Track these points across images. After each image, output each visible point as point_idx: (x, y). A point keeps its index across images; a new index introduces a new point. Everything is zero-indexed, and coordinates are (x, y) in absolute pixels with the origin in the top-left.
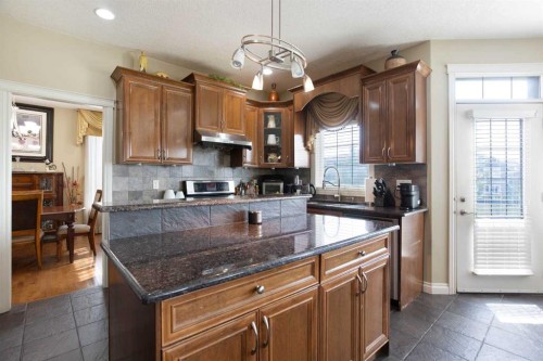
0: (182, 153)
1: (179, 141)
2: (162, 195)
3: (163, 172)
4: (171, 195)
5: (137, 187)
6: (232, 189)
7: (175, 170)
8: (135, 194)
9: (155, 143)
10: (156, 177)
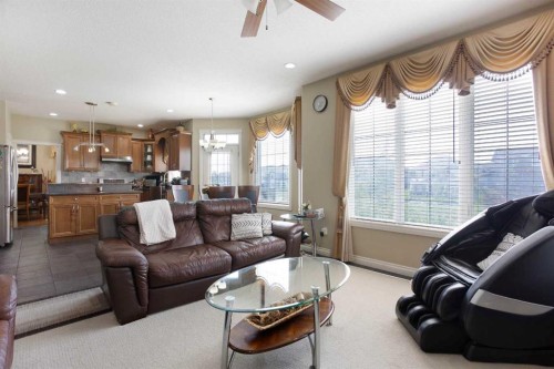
0: (95, 166)
7: (95, 173)
10: (83, 177)
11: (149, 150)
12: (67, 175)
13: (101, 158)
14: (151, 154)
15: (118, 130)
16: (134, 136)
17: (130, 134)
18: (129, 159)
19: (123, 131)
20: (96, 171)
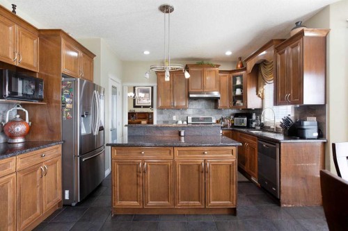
0: (183, 104)
1: (181, 98)
2: (177, 122)
3: (178, 112)
4: (180, 122)
5: (166, 119)
6: (214, 121)
7: (183, 111)
8: (165, 122)
9: (170, 99)
10: (174, 114)
11: (238, 83)
12: (161, 113)
13: (189, 94)
14: (240, 87)
15: (205, 62)
16: (221, 68)
17: (218, 66)
18: (216, 94)
19: (210, 63)
20: (185, 108)
